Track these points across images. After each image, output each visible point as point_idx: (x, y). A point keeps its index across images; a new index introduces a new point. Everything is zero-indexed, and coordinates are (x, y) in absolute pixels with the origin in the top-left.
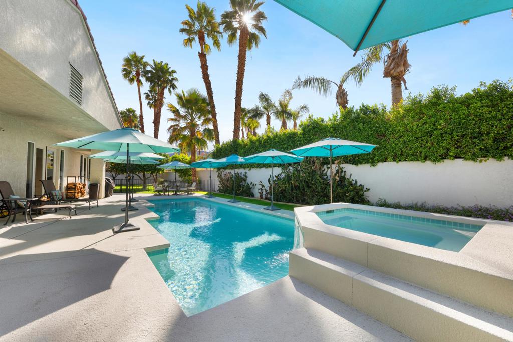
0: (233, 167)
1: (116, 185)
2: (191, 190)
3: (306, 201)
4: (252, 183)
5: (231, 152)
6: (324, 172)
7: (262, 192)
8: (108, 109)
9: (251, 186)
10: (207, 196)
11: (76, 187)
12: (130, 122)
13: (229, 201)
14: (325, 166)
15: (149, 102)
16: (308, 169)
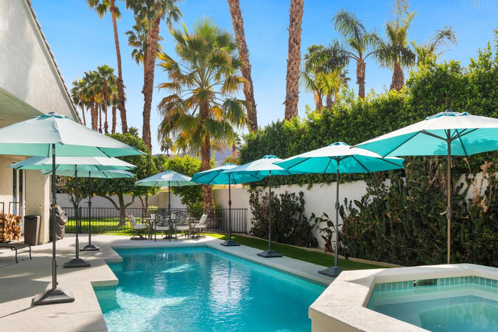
0: (278, 180)
1: (70, 219)
2: (198, 231)
3: (418, 259)
4: (313, 215)
5: (274, 148)
6: (461, 192)
7: (330, 237)
8: (41, 76)
9: (312, 223)
10: (223, 241)
11: (6, 222)
12: (105, 94)
13: (258, 255)
14: (463, 177)
15: (135, 51)
16: (419, 185)
